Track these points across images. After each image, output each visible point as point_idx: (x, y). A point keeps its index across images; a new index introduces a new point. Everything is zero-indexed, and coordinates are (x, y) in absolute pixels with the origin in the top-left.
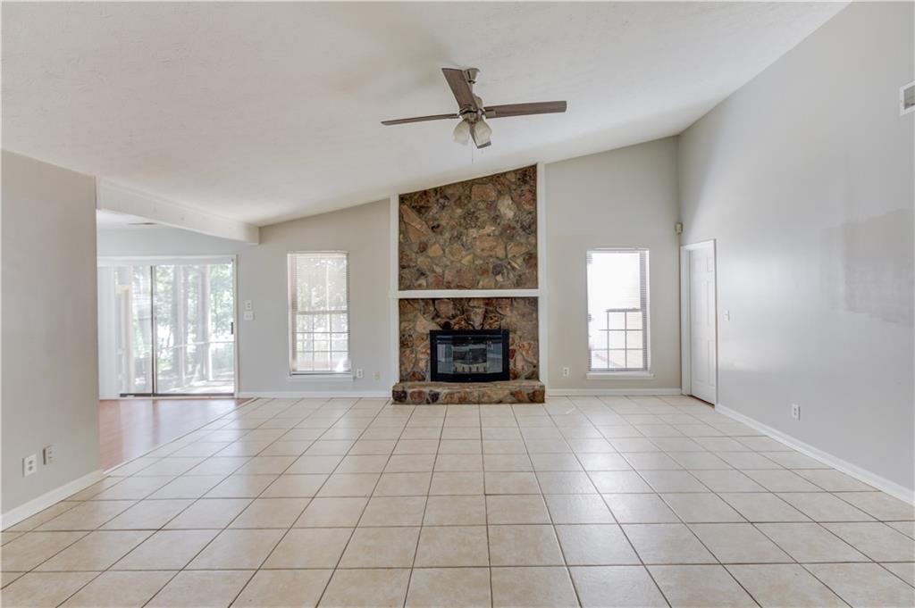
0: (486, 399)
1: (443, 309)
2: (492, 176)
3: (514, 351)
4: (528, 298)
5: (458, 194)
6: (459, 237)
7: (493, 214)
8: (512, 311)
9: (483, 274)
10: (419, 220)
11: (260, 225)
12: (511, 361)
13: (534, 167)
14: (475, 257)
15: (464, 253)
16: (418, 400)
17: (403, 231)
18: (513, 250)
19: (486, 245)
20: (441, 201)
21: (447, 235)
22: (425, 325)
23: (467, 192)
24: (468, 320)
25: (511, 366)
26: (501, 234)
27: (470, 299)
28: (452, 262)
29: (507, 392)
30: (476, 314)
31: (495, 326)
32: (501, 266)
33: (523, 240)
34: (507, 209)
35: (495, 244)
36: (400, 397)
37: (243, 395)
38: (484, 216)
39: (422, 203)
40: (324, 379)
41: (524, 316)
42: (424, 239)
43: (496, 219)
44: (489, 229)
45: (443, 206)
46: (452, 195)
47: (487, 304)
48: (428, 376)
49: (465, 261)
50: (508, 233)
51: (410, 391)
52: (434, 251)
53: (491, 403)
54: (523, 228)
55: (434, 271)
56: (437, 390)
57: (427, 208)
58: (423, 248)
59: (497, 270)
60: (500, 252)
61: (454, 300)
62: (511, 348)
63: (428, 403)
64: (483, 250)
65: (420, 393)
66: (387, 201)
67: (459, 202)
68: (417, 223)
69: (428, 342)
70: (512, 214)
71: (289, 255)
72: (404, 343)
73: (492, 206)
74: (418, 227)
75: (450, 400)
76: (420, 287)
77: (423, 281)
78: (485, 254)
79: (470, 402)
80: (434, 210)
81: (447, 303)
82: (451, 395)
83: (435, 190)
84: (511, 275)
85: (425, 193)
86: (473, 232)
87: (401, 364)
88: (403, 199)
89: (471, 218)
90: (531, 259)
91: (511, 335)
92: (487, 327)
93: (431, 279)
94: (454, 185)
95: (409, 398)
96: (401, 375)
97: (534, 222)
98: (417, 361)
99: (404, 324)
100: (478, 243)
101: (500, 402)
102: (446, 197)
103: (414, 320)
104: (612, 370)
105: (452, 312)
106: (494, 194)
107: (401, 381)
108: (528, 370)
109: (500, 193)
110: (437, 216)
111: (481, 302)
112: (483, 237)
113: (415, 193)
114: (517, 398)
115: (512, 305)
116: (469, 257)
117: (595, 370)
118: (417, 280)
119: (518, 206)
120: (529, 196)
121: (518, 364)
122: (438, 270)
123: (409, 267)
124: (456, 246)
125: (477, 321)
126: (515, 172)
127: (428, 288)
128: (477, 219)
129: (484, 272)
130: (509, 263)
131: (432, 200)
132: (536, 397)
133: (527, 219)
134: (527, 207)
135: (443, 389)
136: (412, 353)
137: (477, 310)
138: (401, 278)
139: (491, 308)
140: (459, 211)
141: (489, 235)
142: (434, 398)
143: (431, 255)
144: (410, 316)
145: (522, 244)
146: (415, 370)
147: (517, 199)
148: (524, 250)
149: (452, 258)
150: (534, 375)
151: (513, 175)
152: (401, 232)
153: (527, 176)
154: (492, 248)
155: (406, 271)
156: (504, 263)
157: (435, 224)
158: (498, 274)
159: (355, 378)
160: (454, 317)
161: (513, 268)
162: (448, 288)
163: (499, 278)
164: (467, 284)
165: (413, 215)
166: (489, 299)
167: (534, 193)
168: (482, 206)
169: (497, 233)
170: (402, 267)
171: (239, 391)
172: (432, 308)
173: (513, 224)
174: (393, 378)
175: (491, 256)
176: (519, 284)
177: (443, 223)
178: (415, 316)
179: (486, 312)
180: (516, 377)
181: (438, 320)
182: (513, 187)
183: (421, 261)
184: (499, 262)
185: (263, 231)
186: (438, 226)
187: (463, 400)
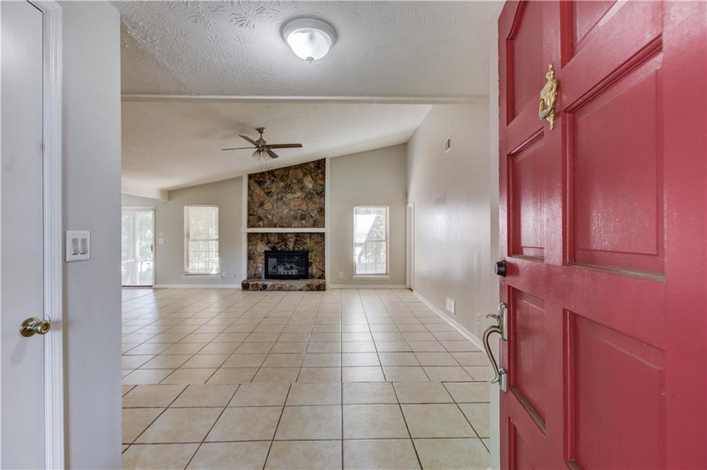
0: (293, 288)
1: (272, 238)
2: (301, 164)
3: (311, 263)
4: (320, 233)
5: (281, 174)
6: (282, 198)
7: (301, 186)
8: (310, 240)
9: (294, 219)
10: (259, 189)
11: (170, 190)
12: (310, 269)
13: (325, 159)
14: (290, 209)
15: (284, 208)
16: (256, 288)
17: (250, 195)
18: (311, 206)
19: (297, 203)
20: (272, 178)
21: (275, 197)
22: (262, 248)
23: (287, 173)
24: (286, 245)
25: (310, 271)
26: (305, 197)
27: (287, 234)
28: (277, 213)
29: (304, 285)
30: (290, 242)
31: (301, 248)
32: (305, 215)
33: (318, 201)
34: (309, 184)
35: (301, 202)
36: (245, 287)
37: (158, 286)
38: (296, 187)
39: (261, 179)
40: (204, 278)
41: (317, 243)
42: (262, 200)
43: (302, 189)
44: (299, 194)
45: (273, 181)
46: (278, 175)
47: (296, 236)
48: (263, 276)
49: (285, 212)
50: (309, 196)
51: (251, 283)
52: (268, 206)
53: (295, 290)
54: (318, 194)
55: (267, 218)
56: (266, 283)
57: (264, 182)
58: (262, 205)
59: (303, 217)
60: (304, 207)
61: (278, 234)
62: (310, 261)
63: (261, 290)
64: (295, 206)
65: (257, 284)
66: (241, 178)
67: (282, 179)
68: (258, 190)
69: (263, 257)
70: (312, 186)
71: (185, 208)
72: (250, 257)
73: (300, 181)
74: (259, 192)
75: (273, 289)
76: (259, 226)
77: (261, 223)
78: (296, 208)
79: (284, 290)
80: (268, 183)
81: (275, 236)
82: (273, 286)
83: (269, 172)
84: (310, 220)
85: (263, 173)
86: (290, 196)
87: (248, 269)
88: (250, 177)
89: (288, 187)
90: (322, 211)
91: (310, 254)
92: (296, 249)
93: (265, 222)
94: (279, 169)
95: (250, 287)
96: (248, 276)
97: (324, 190)
98: (257, 269)
99: (250, 247)
100: (292, 202)
101: (301, 290)
102: (274, 176)
103: (256, 245)
104: (368, 275)
105: (277, 241)
106: (301, 174)
107: (248, 279)
108: (319, 274)
109: (305, 174)
110: (270, 187)
111: (293, 235)
112: (295, 200)
113: (257, 174)
114: (310, 288)
115: (310, 237)
116: (287, 210)
117: (358, 275)
118: (258, 222)
119: (315, 181)
120: (321, 176)
121: (313, 270)
122: (269, 217)
123: (253, 215)
124: (280, 203)
125: (291, 246)
126: (314, 162)
127: (264, 227)
128: (292, 188)
129: (295, 218)
130: (309, 213)
131: (267, 177)
132: (321, 288)
133: (320, 189)
134: (320, 182)
135: (269, 283)
136: (254, 263)
137: (291, 240)
138: (249, 221)
139: (299, 239)
140: (282, 184)
141: (298, 198)
142: (264, 287)
143: (267, 208)
144: (254, 242)
145: (316, 203)
146: (257, 272)
147: (314, 177)
148: (318, 206)
149: (278, 211)
150: (322, 277)
151: (312, 164)
152: (249, 195)
153: (320, 165)
154: (300, 205)
155: (252, 217)
156: (307, 213)
157: (269, 190)
158: (303, 219)
159: (222, 277)
160: (278, 243)
161: (312, 216)
162: (275, 227)
163: (303, 222)
164: (285, 225)
165: (255, 186)
166: (298, 233)
167: (324, 173)
168: (295, 181)
169: (303, 196)
170: (249, 215)
171: (156, 284)
172: (266, 238)
173: (312, 192)
174: (244, 276)
175: (299, 209)
176: (314, 225)
177: (273, 191)
178: (257, 243)
179: (296, 240)
180: (312, 277)
181: (269, 245)
182: (313, 170)
183: (260, 212)
184: (304, 213)
185: (170, 194)
186: (270, 192)
187: (280, 289)
